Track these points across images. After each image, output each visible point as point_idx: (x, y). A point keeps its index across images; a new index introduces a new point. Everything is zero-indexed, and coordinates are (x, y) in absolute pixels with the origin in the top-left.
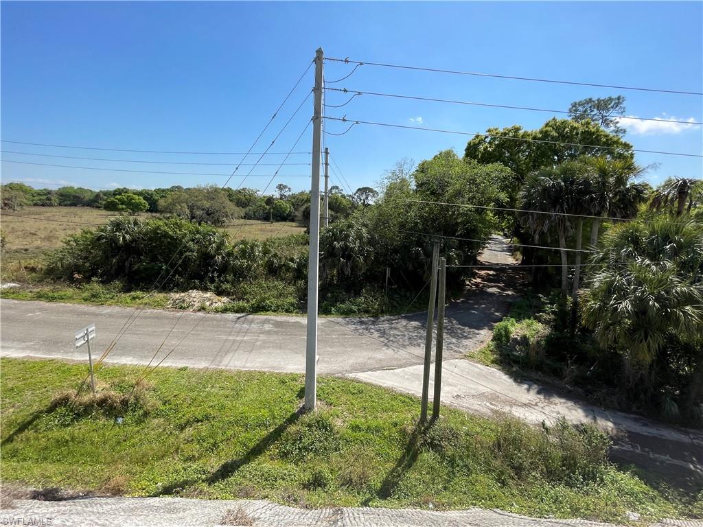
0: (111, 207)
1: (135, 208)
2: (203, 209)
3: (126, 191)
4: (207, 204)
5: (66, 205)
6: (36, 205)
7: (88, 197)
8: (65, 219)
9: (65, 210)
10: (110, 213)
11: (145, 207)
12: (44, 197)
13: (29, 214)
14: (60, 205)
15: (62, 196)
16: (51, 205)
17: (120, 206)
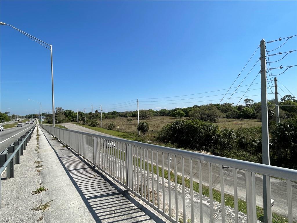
0: (173, 115)
1: (181, 115)
2: (206, 115)
3: (178, 109)
4: (207, 112)
5: (161, 116)
6: (154, 116)
7: (167, 112)
8: (161, 120)
9: (161, 117)
10: (173, 118)
11: (184, 115)
12: (156, 113)
13: (153, 119)
14: (160, 115)
15: (160, 112)
16: (158, 116)
17: (176, 115)
